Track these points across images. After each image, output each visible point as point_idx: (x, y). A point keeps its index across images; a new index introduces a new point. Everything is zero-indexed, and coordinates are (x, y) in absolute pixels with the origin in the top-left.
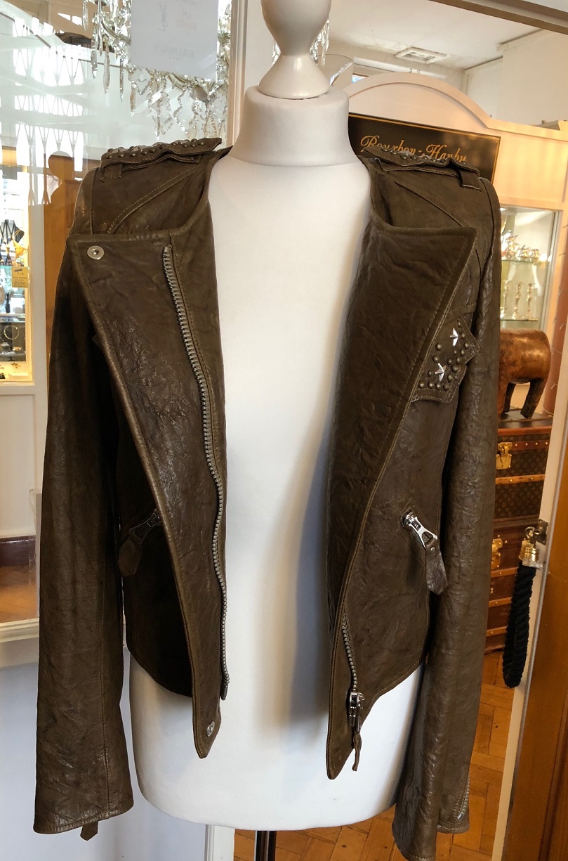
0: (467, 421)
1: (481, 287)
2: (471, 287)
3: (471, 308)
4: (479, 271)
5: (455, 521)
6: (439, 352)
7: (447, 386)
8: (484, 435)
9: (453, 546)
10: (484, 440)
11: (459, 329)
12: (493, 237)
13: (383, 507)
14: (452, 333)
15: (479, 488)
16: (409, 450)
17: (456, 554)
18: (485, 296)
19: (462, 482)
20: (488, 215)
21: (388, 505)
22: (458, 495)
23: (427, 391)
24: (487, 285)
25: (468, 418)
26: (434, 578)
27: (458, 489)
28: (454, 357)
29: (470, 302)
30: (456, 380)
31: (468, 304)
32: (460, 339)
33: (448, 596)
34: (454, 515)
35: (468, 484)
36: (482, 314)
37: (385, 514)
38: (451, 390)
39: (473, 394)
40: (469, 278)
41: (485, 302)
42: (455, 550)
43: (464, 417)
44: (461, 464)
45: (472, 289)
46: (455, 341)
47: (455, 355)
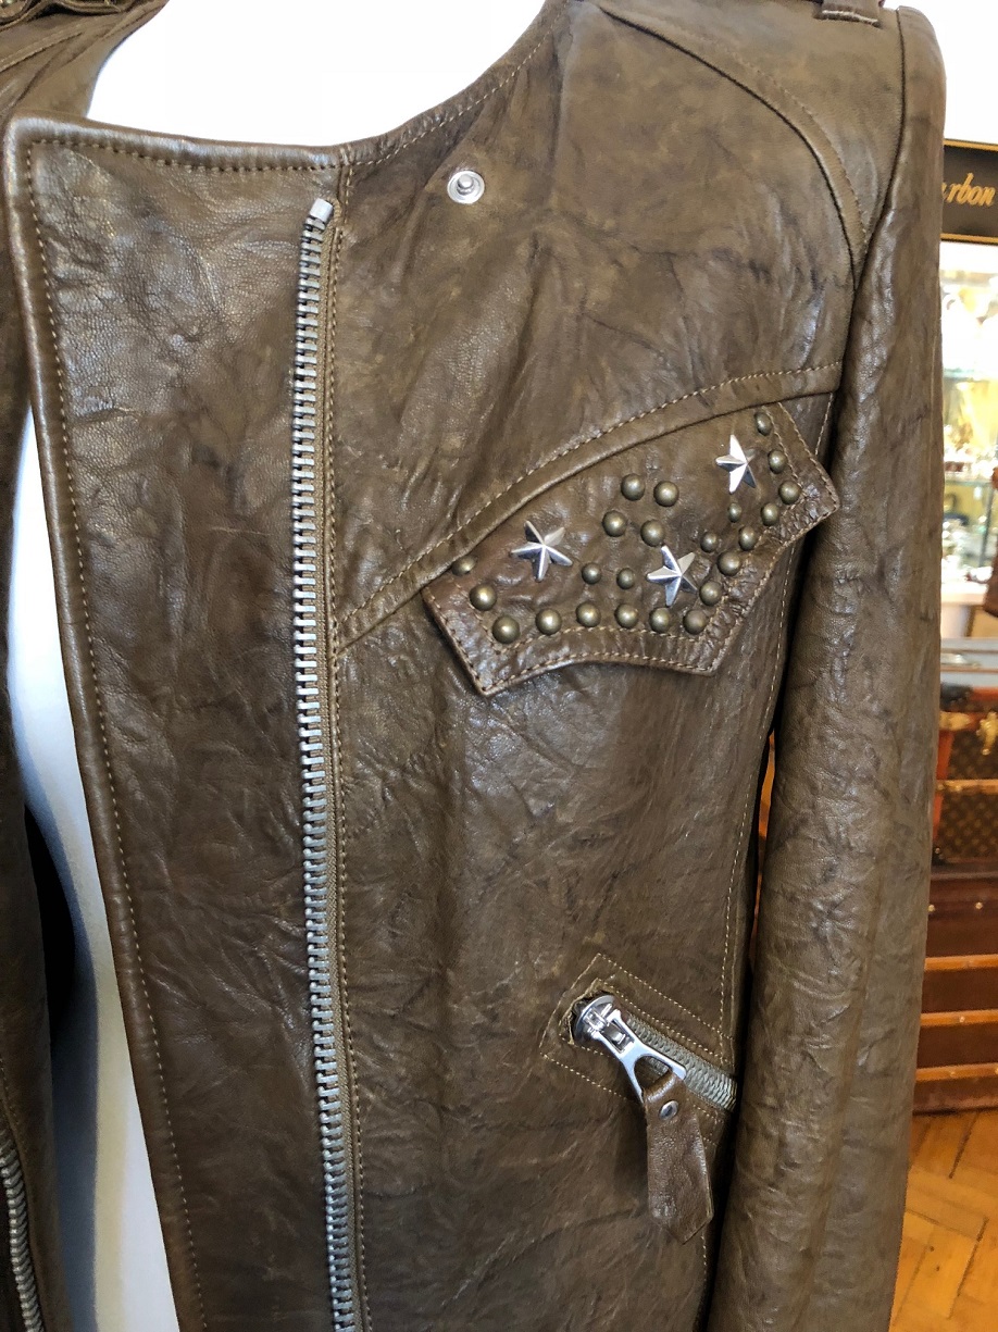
0: (807, 719)
1: (857, 314)
2: (816, 313)
3: (818, 378)
4: (844, 258)
5: (771, 1006)
6: (670, 512)
7: (696, 621)
8: (863, 764)
9: (763, 1080)
10: (863, 781)
11: (760, 440)
12: (898, 153)
13: (485, 999)
14: (726, 452)
15: (843, 919)
16: (563, 818)
17: (770, 1101)
18: (865, 341)
19: (792, 899)
20: (887, 89)
21: (503, 992)
22: (780, 934)
23: (611, 637)
24: (875, 308)
25: (810, 711)
26: (672, 1189)
27: (781, 918)
28: (729, 527)
29: (817, 360)
30: (734, 600)
31: (808, 363)
32: (759, 468)
33: (745, 1218)
34: (767, 990)
35: (810, 907)
36: (855, 398)
37: (494, 1018)
38: (717, 632)
39: (825, 640)
40: (809, 286)
41: (867, 358)
42: (770, 1090)
43: (801, 708)
44: (789, 846)
45: (821, 321)
46: (736, 478)
47: (733, 520)
